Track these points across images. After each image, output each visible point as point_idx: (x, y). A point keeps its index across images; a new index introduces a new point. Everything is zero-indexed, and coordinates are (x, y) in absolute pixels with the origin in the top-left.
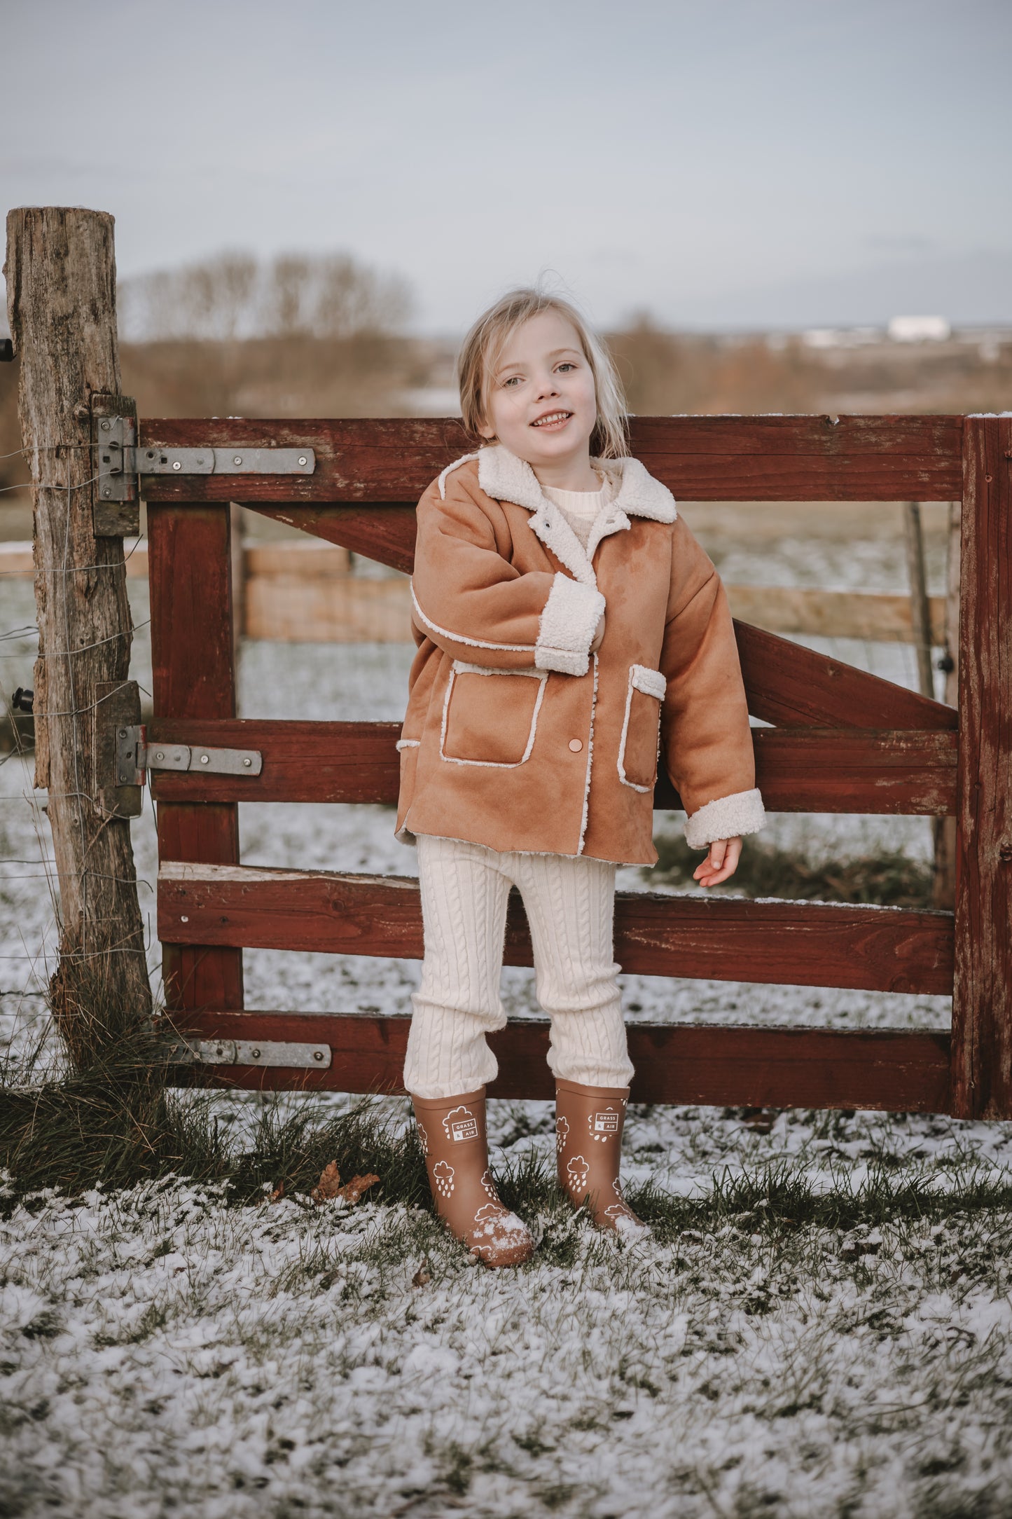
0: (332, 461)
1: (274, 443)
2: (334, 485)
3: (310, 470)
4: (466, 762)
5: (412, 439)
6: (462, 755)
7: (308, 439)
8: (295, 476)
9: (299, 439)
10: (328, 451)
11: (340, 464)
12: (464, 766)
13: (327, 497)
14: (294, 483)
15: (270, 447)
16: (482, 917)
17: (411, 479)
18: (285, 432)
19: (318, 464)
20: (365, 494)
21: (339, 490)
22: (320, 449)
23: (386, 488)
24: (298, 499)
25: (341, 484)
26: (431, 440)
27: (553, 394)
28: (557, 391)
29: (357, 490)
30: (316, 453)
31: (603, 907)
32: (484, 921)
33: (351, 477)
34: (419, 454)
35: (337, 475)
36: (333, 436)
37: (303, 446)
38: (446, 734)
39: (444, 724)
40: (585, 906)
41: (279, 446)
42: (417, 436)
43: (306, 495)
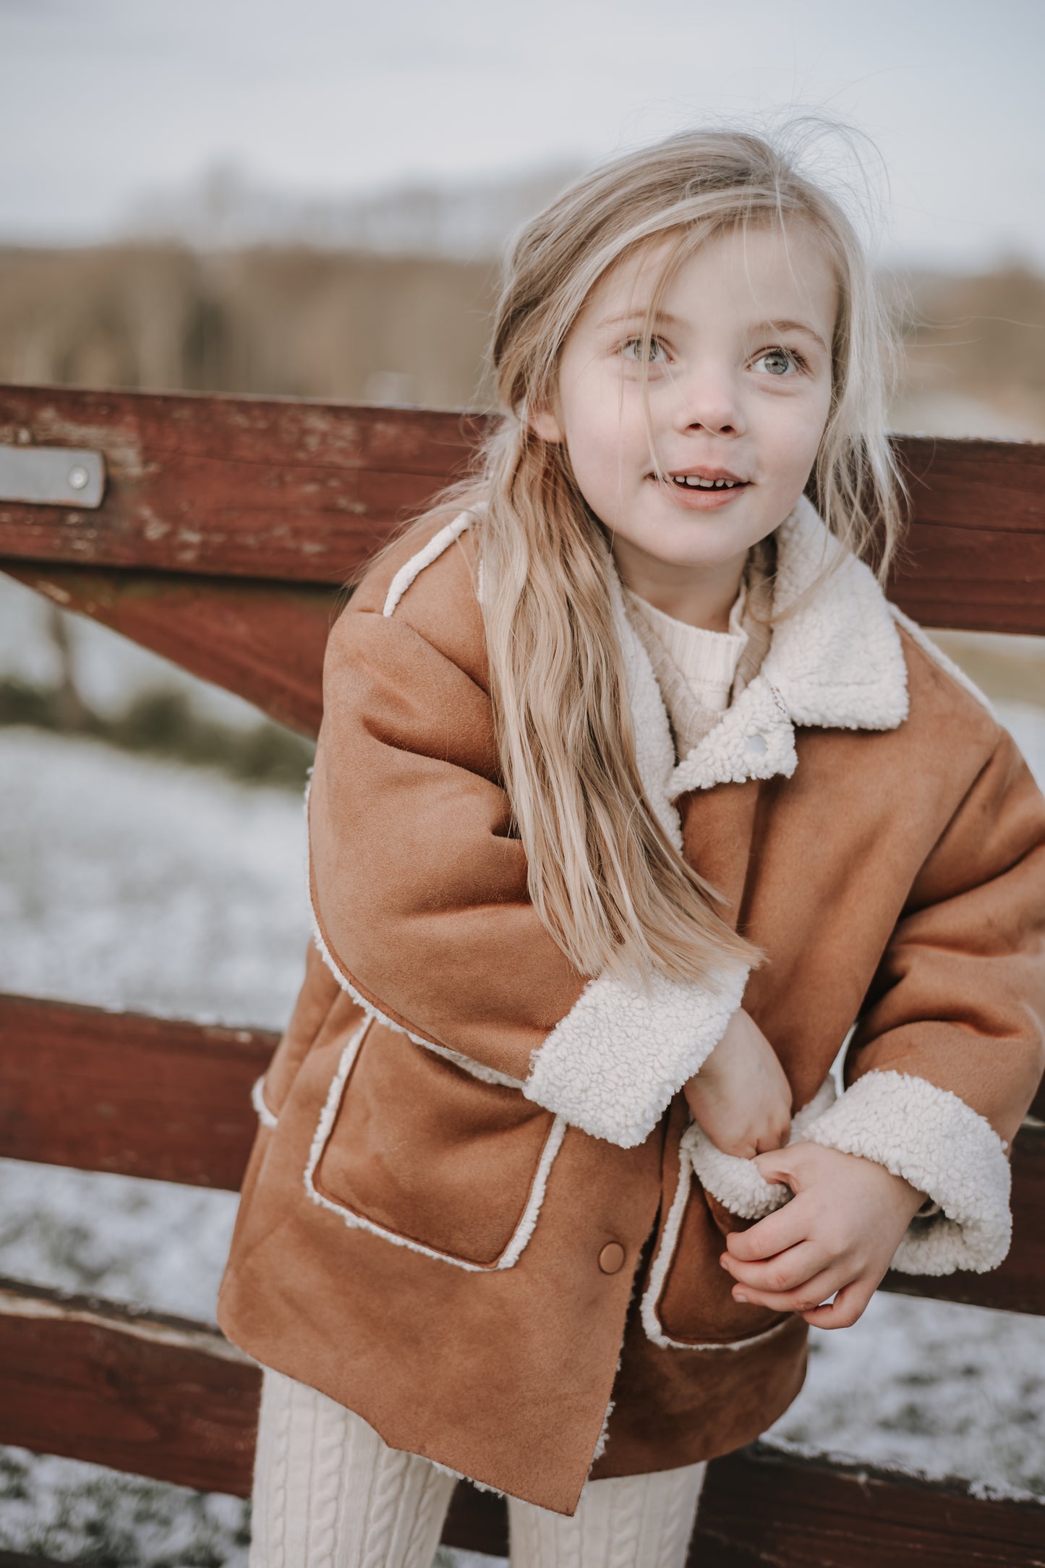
0: (139, 482)
1: (24, 435)
2: (139, 531)
3: (92, 498)
4: (364, 1223)
5: (301, 446)
6: (358, 1205)
7: (92, 432)
8: (63, 510)
9: (75, 431)
10: (131, 461)
11: (155, 489)
12: (359, 1229)
13: (125, 556)
14: (61, 522)
15: (16, 443)
16: (379, 1548)
17: (297, 533)
18: (48, 414)
19: (110, 487)
20: (202, 558)
21: (150, 545)
22: (117, 454)
23: (243, 548)
24: (67, 556)
25: (155, 531)
26: (342, 451)
27: (727, 429)
28: (739, 425)
29: (186, 546)
30: (107, 462)
31: (670, 1531)
32: (384, 1557)
33: (175, 519)
34: (313, 479)
35: (146, 512)
36: (142, 430)
37: (82, 445)
38: (328, 1140)
39: (328, 1115)
40: (628, 1532)
41: (34, 443)
42: (313, 442)
43: (84, 548)
